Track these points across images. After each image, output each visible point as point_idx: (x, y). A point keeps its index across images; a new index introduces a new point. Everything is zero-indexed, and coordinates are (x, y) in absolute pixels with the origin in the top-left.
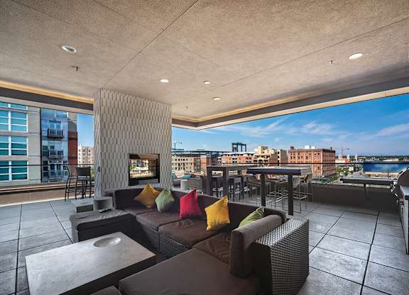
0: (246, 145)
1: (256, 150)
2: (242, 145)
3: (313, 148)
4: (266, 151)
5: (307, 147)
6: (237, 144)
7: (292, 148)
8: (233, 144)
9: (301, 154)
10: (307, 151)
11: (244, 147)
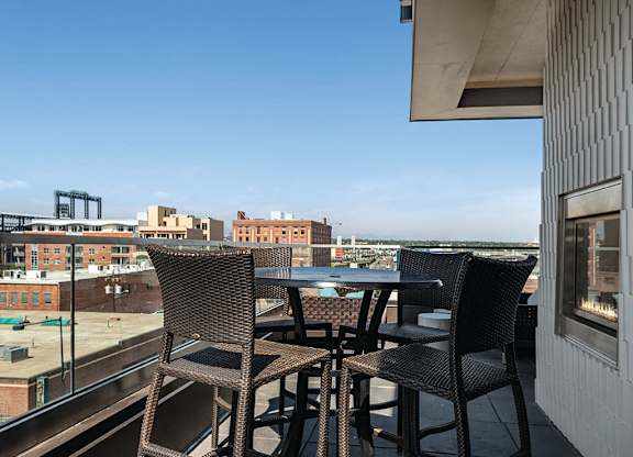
0: (99, 200)
1: (142, 216)
2: (87, 198)
3: (288, 217)
4: (171, 221)
5: (275, 216)
6: (73, 196)
7: (242, 215)
8: (59, 194)
9: (264, 232)
10: (277, 225)
11: (93, 206)
